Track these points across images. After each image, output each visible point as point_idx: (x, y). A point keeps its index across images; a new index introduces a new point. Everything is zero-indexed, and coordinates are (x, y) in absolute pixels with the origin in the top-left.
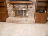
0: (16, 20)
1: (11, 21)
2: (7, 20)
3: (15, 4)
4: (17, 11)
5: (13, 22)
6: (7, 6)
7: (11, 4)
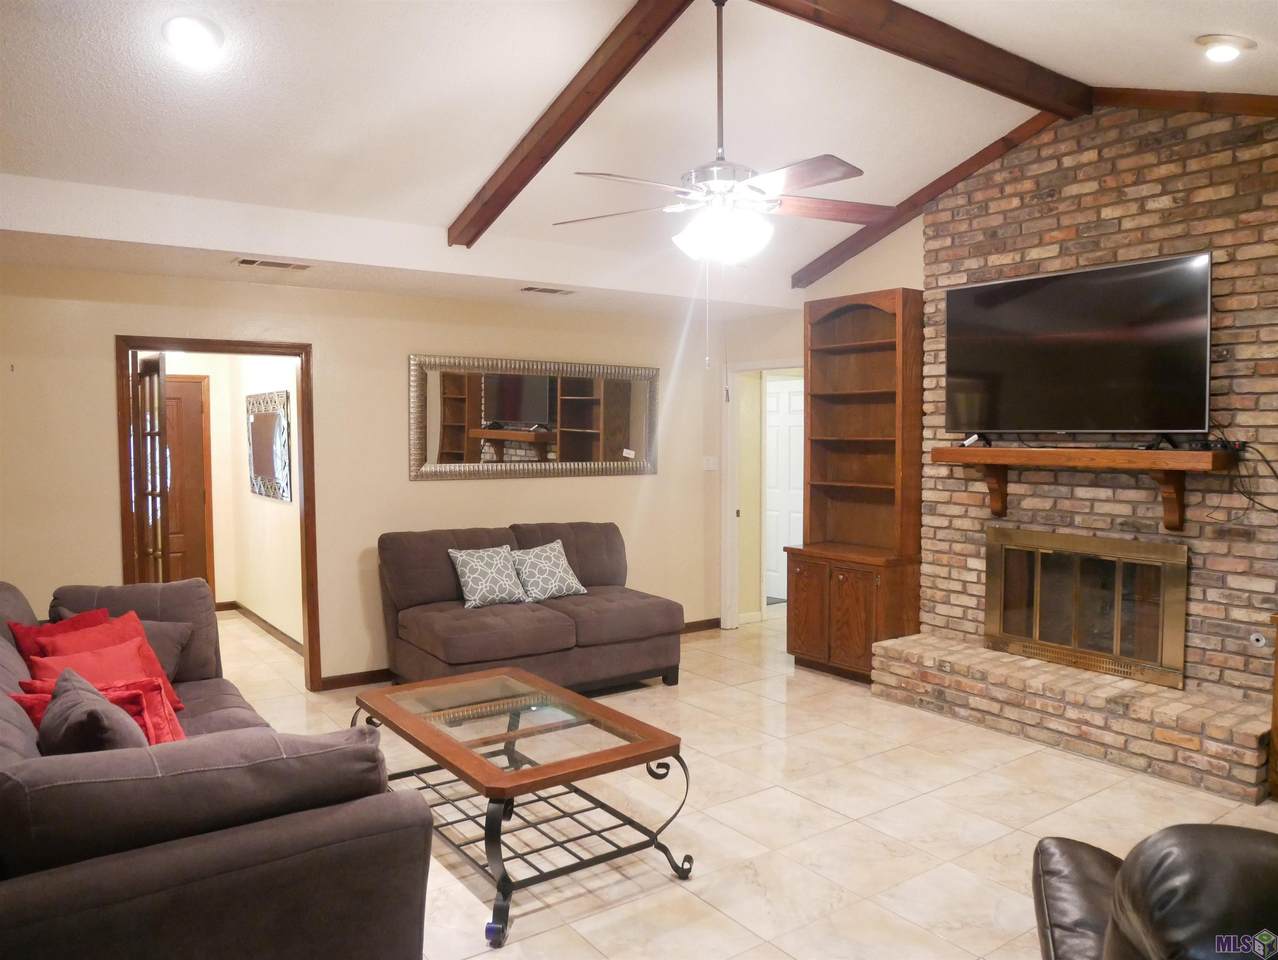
0: (984, 677)
1: (924, 677)
2: (889, 656)
3: (1022, 471)
4: (1031, 555)
5: (940, 695)
6: (927, 495)
7: (967, 466)
